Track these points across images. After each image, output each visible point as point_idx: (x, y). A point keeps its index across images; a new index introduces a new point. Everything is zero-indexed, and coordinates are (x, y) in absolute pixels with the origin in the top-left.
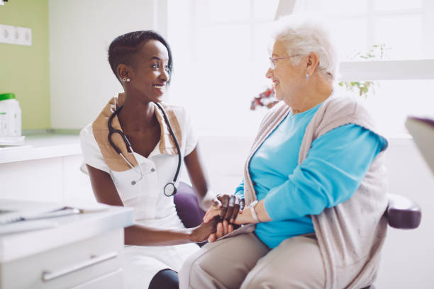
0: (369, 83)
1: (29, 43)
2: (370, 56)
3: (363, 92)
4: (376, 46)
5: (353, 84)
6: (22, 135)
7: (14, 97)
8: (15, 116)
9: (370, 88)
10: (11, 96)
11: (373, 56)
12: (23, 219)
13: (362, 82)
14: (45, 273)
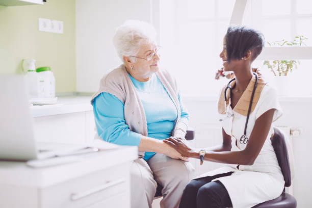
0: (293, 61)
1: (61, 32)
2: (293, 44)
3: (289, 68)
4: (297, 37)
5: (282, 62)
6: (56, 96)
7: (50, 70)
8: (51, 83)
9: (293, 65)
10: (48, 69)
11: (296, 44)
12: (56, 156)
13: (289, 60)
14: (73, 194)
